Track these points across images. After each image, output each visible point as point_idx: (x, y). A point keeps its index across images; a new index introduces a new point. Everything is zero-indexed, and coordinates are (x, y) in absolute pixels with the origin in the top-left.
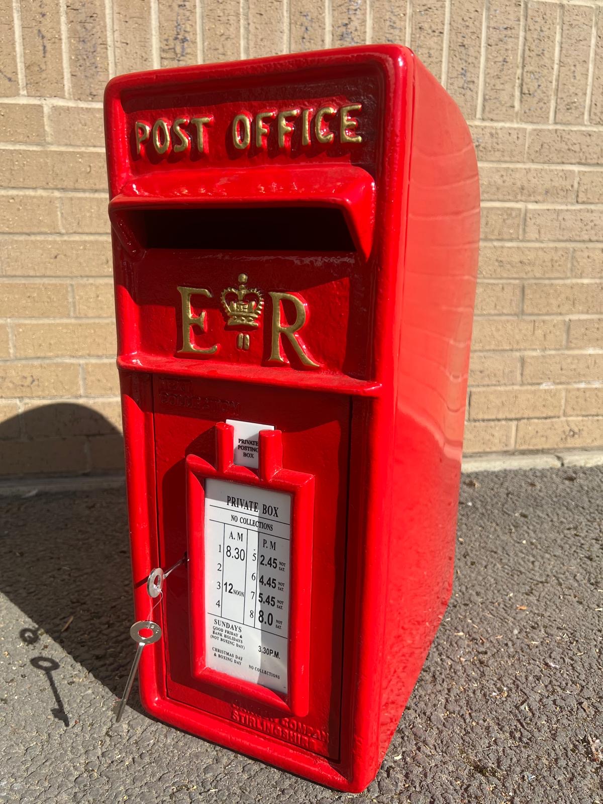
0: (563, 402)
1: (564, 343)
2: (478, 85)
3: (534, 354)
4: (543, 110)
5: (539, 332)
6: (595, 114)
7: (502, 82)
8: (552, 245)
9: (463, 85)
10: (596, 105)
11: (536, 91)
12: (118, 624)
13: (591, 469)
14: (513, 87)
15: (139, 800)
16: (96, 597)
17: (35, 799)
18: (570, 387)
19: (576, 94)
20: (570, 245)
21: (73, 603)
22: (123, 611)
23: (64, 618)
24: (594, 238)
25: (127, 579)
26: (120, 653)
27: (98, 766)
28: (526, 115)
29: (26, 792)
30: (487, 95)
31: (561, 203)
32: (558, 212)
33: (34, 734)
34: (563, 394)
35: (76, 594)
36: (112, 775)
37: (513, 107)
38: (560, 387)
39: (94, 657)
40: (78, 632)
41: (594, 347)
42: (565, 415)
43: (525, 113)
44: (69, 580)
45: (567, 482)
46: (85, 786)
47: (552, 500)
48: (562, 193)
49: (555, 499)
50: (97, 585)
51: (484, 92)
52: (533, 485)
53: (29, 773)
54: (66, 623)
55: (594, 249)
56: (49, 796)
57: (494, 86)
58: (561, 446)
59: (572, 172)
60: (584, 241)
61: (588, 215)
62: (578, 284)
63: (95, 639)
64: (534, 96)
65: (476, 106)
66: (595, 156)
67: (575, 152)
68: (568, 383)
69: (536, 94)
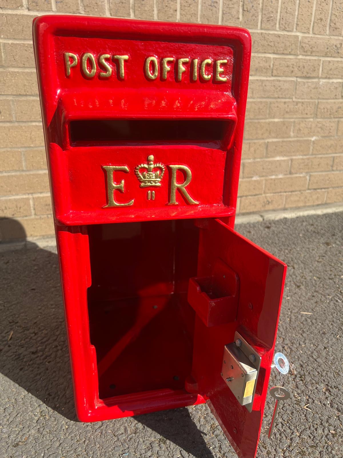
0: (264, 186)
1: (265, 154)
2: (219, 4)
3: (249, 161)
4: (255, 21)
5: (252, 149)
6: (282, 24)
7: (232, 3)
8: (259, 100)
9: (211, 4)
10: (283, 19)
11: (251, 9)
12: (40, 333)
13: (278, 221)
14: (239, 6)
15: (74, 427)
16: (24, 318)
17: (17, 435)
18: (267, 178)
19: (273, 12)
20: (269, 100)
21: (10, 323)
22: (42, 324)
23: (7, 332)
24: (281, 96)
25: (39, 306)
26: (45, 349)
27: (47, 412)
28: (245, 23)
29: (11, 432)
30: (224, 10)
31: (264, 76)
32: (262, 81)
33: (7, 400)
34: (264, 182)
35: (11, 317)
36: (57, 416)
37: (239, 18)
38: (263, 178)
39: (31, 353)
40: (18, 339)
41: (280, 156)
42: (265, 193)
43: (245, 22)
44: (5, 309)
45: (266, 229)
46: (43, 424)
47: (260, 240)
48: (264, 70)
49: (261, 240)
50: (22, 311)
51: (223, 8)
52: (250, 232)
53: (10, 422)
54: (9, 335)
55: (280, 102)
56: (24, 433)
57: (228, 5)
58: (263, 209)
59: (269, 58)
60: (275, 98)
61: (277, 83)
62: (272, 122)
63: (28, 343)
64: (250, 12)
65: (218, 17)
66: (282, 49)
67: (271, 46)
68: (266, 176)
69: (251, 11)
